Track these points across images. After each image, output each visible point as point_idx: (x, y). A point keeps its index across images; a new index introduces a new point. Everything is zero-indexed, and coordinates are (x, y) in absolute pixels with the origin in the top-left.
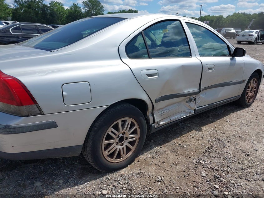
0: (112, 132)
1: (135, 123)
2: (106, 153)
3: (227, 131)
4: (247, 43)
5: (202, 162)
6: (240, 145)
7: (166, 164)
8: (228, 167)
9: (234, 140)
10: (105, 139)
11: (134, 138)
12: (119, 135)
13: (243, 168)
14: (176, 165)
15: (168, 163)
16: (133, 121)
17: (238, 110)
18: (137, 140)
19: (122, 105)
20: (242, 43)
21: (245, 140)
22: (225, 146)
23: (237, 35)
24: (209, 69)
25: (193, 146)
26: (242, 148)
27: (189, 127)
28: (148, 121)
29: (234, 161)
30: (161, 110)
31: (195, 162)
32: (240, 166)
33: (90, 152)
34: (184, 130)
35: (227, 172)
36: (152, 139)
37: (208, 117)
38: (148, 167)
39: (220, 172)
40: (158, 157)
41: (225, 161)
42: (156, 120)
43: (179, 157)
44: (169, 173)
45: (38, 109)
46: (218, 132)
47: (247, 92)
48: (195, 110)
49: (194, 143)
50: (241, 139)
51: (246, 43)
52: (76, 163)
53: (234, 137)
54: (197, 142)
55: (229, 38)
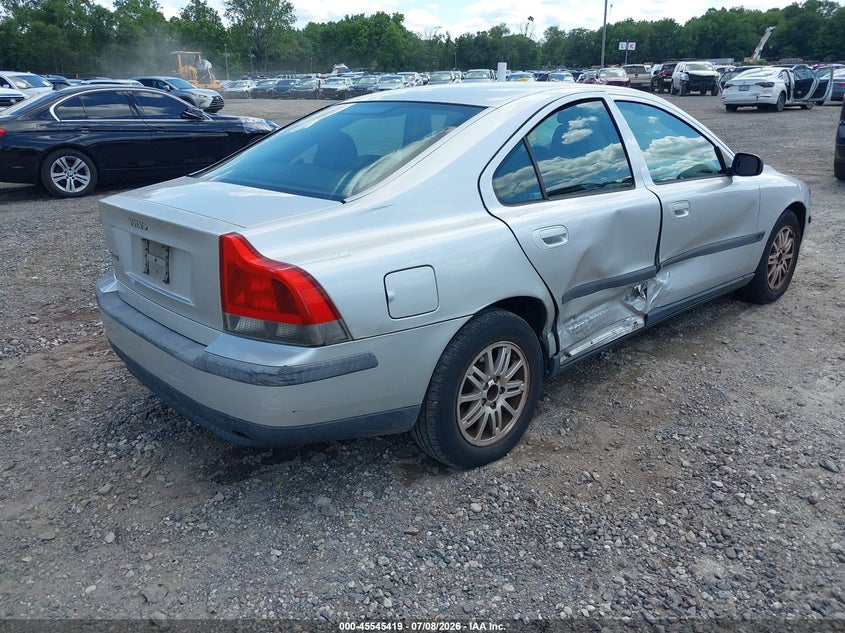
0: (475, 375)
1: (520, 354)
2: (464, 423)
3: (726, 366)
4: (756, 108)
5: (676, 437)
6: (761, 395)
7: (595, 447)
8: (738, 443)
9: (745, 386)
10: (462, 393)
11: (517, 388)
12: (487, 384)
13: (774, 444)
14: (618, 448)
15: (599, 445)
16: (515, 349)
17: (748, 311)
18: (524, 395)
19: (493, 314)
20: (739, 109)
21: (773, 384)
22: (725, 401)
23: (723, 84)
24: (678, 212)
25: (648, 405)
26: (767, 404)
27: (630, 362)
28: (544, 347)
29: (750, 431)
30: (572, 321)
31: (660, 439)
32: (766, 441)
33: (433, 420)
34: (620, 371)
35: (737, 454)
36: (546, 395)
37: (675, 334)
38: (553, 455)
39: (721, 456)
40: (571, 433)
41: (729, 432)
42: (563, 346)
43: (621, 432)
44: (606, 465)
45: (343, 328)
46: (704, 369)
47: (769, 263)
48: (646, 317)
49: (651, 397)
50: (764, 383)
51: (751, 108)
52: (384, 456)
53: (745, 380)
54: (657, 395)
55: (699, 93)
